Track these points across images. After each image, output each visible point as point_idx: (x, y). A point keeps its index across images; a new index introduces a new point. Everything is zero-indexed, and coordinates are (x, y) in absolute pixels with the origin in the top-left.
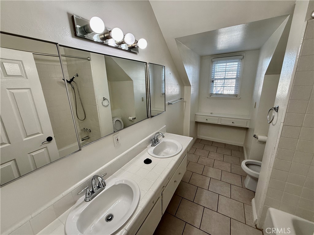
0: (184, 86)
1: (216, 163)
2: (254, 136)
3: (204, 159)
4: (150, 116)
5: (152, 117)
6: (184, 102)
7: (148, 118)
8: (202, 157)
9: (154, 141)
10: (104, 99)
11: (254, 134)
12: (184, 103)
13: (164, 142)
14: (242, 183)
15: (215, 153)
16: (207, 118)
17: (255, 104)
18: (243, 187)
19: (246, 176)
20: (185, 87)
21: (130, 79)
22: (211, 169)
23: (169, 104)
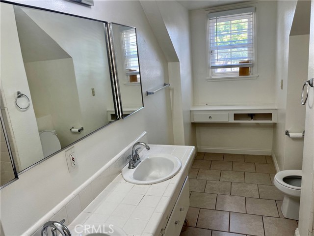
0: (167, 62)
1: (235, 187)
2: (286, 134)
3: (215, 184)
4: (121, 115)
5: (124, 116)
6: (169, 89)
7: (118, 119)
8: (211, 181)
9: (133, 159)
10: (20, 95)
11: (286, 130)
12: (171, 92)
13: (148, 161)
14: (279, 210)
15: (230, 172)
16: (210, 114)
17: (282, 83)
18: (280, 216)
19: (283, 198)
20: (170, 64)
21: (65, 55)
22: (228, 199)
23: (148, 94)
